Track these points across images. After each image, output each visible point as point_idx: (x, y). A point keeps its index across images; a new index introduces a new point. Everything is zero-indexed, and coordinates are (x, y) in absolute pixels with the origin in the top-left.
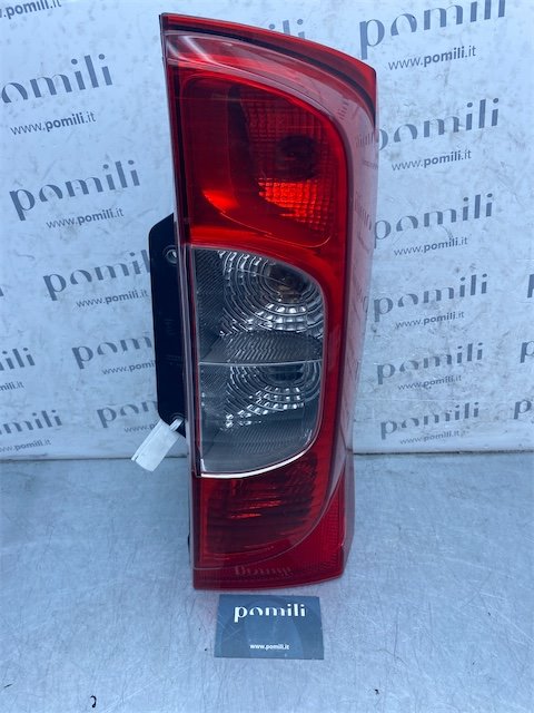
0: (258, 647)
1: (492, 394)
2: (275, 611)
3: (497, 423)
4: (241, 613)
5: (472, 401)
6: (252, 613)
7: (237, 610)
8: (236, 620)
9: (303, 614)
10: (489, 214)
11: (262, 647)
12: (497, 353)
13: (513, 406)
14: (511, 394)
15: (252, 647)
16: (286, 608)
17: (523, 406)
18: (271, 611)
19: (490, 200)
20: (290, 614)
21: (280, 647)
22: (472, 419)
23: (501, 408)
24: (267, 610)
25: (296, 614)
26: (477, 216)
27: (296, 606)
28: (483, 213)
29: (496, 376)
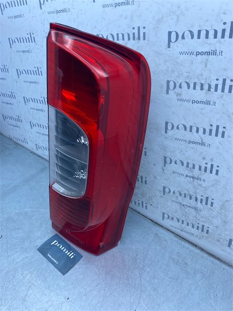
0: (50, 256)
1: (217, 227)
2: (65, 250)
3: (218, 243)
4: (56, 243)
5: (206, 225)
6: (58, 245)
7: (56, 241)
8: (52, 244)
9: (71, 257)
11: (51, 257)
12: (221, 208)
13: (228, 240)
14: (227, 233)
15: (48, 255)
16: (68, 252)
18: (64, 249)
19: (224, 130)
20: (68, 254)
21: (55, 261)
23: (221, 237)
24: (63, 248)
25: (70, 256)
26: (217, 135)
27: (73, 253)
28: (220, 135)
29: (220, 219)
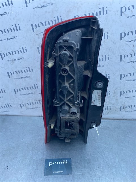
0: (55, 172)
1: (114, 104)
2: (60, 162)
3: (116, 112)
4: (51, 163)
5: (109, 106)
6: (54, 163)
7: (50, 163)
8: (50, 166)
9: (67, 163)
10: (108, 59)
11: (56, 172)
12: (114, 94)
13: (120, 108)
14: (119, 104)
15: (54, 172)
16: (62, 162)
17: (122, 108)
18: (59, 163)
19: (108, 56)
20: (63, 163)
21: (61, 172)
22: (109, 110)
23: (116, 108)
24: (58, 162)
25: (65, 163)
26: (106, 60)
27: (65, 161)
28: (107, 59)
29: (114, 100)
